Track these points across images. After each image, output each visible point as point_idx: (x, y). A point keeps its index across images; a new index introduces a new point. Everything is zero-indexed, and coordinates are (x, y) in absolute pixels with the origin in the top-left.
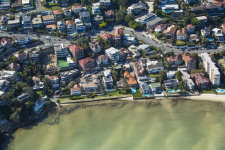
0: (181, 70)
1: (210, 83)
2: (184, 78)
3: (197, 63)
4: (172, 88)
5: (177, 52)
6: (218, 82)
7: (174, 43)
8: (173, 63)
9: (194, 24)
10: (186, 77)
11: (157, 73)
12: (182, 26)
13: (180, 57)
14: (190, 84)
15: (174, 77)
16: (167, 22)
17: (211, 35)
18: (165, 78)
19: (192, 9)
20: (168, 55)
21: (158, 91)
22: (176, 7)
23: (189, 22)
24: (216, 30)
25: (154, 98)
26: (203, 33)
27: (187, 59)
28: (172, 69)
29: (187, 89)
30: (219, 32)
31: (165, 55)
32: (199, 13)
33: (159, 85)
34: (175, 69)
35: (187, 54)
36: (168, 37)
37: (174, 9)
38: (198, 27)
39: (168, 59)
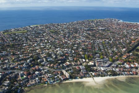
0: (59, 75)
1: (67, 78)
2: (60, 78)
3: (62, 74)
4: (57, 80)
5: (56, 71)
6: (69, 78)
7: (54, 69)
8: (56, 74)
9: (58, 63)
10: (60, 77)
11: (52, 77)
12: (55, 64)
13: (57, 72)
14: (62, 79)
15: (57, 78)
16: (50, 63)
17: (63, 66)
18: (55, 78)
19: (56, 59)
20: (54, 72)
21: (54, 82)
22: (52, 59)
23: (57, 63)
24: (64, 64)
25: (53, 84)
26: (61, 65)
27: (59, 73)
28: (56, 76)
29: (62, 80)
30: (65, 65)
31: (53, 72)
32: (59, 60)
33: (53, 80)
34: (57, 75)
35: (59, 71)
36: (52, 67)
37: (51, 60)
38: (59, 64)
39: (54, 73)
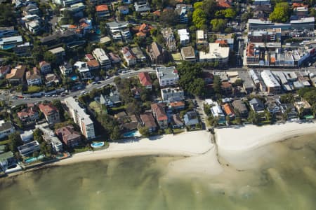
0: (41, 127)
2: (45, 138)
3: (61, 112)
4: (30, 155)
5: (31, 102)
7: (25, 90)
8: (28, 119)
9: (49, 60)
10: (49, 134)
11: (6, 138)
12: (32, 65)
13: (36, 109)
14: (56, 144)
15: (32, 139)
16: (10, 62)
17: (74, 71)
18: (19, 143)
19: (42, 39)
20: (19, 109)
21: (11, 163)
22: (19, 39)
24: (79, 64)
25: (6, 175)
26: (63, 71)
27: (46, 110)
28: (28, 128)
29: (53, 151)
30: (83, 66)
31: (14, 110)
32: (53, 44)
33: (11, 154)
34: (32, 127)
35: (46, 103)
36: (15, 84)
37: (16, 43)
38: (55, 64)
39: (19, 114)
